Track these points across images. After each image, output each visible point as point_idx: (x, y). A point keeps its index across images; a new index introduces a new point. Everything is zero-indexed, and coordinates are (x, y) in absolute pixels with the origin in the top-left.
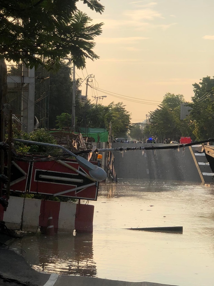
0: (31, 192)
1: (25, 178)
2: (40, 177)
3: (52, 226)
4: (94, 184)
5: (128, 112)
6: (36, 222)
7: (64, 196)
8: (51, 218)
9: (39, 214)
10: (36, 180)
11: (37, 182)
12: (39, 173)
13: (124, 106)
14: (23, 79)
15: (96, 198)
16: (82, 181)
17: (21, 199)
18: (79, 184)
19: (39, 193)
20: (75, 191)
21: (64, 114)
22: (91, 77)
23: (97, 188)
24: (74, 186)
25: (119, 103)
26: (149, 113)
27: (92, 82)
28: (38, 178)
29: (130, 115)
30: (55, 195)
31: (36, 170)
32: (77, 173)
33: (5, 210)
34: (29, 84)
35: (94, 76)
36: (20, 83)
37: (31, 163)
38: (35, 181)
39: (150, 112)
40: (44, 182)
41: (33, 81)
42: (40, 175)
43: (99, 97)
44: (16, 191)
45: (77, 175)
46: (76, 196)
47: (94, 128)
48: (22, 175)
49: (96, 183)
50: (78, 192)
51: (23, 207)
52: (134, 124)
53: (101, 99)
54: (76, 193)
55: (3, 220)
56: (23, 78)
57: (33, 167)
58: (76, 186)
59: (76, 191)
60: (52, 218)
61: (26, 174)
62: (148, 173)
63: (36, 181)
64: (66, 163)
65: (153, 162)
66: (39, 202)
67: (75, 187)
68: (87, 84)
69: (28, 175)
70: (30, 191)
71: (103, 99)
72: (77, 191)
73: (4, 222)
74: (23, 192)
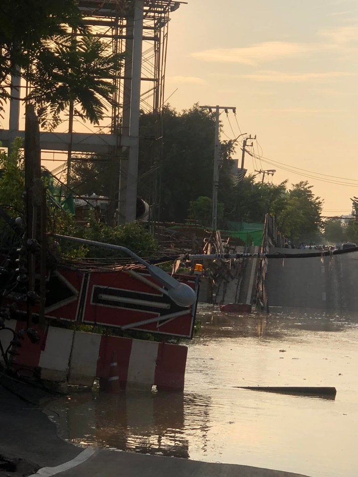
0: (85, 321)
1: (75, 299)
2: (99, 298)
3: (116, 378)
4: (188, 311)
5: (317, 199)
6: (92, 370)
7: (138, 329)
8: (115, 364)
9: (97, 357)
10: (93, 302)
11: (96, 306)
12: (98, 291)
13: (311, 187)
14: (120, 139)
15: (190, 334)
16: (168, 306)
17: (69, 333)
18: (163, 312)
19: (98, 323)
20: (156, 322)
21: (202, 199)
22: (250, 138)
23: (193, 319)
24: (155, 315)
25: (301, 183)
26: (352, 199)
27: (252, 146)
28: (97, 300)
29: (321, 203)
30: (124, 328)
31: (94, 286)
32: (160, 293)
33: (43, 349)
34: (129, 147)
35: (255, 137)
36: (114, 146)
37: (87, 276)
38: (91, 303)
39: (354, 199)
40: (106, 306)
41: (135, 143)
42: (100, 295)
43: (267, 172)
44: (61, 319)
45: (160, 296)
46: (158, 330)
47: (252, 222)
48: (70, 294)
49: (191, 311)
50: (161, 324)
51: (72, 346)
52: (331, 218)
53: (270, 175)
54: (158, 326)
55: (40, 365)
56: (119, 137)
57: (88, 282)
58: (159, 314)
59: (158, 324)
60: (117, 365)
61: (77, 292)
62: (325, 299)
63: (94, 304)
64: (144, 276)
65: (335, 281)
66: (97, 338)
67: (157, 316)
68: (244, 150)
69: (80, 295)
70: (83, 320)
71: (273, 175)
72: (161, 322)
73: (40, 369)
74: (72, 321)
